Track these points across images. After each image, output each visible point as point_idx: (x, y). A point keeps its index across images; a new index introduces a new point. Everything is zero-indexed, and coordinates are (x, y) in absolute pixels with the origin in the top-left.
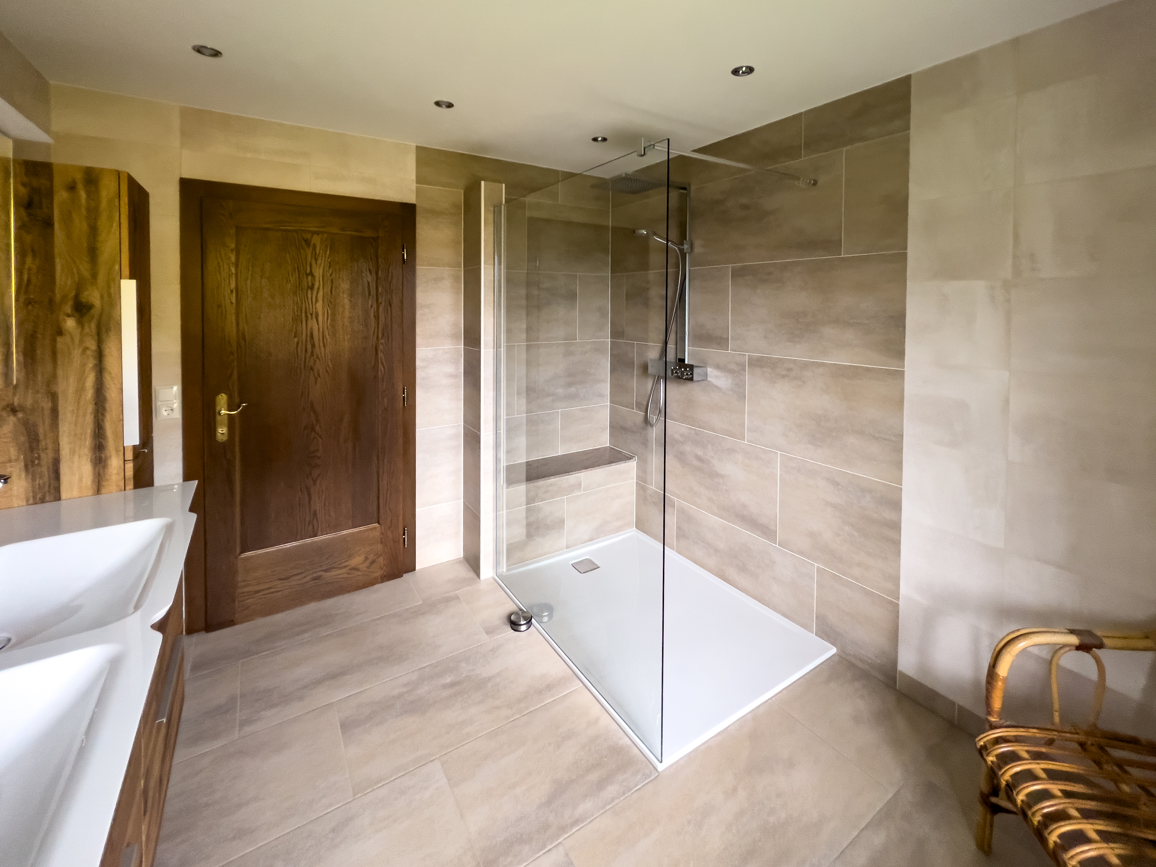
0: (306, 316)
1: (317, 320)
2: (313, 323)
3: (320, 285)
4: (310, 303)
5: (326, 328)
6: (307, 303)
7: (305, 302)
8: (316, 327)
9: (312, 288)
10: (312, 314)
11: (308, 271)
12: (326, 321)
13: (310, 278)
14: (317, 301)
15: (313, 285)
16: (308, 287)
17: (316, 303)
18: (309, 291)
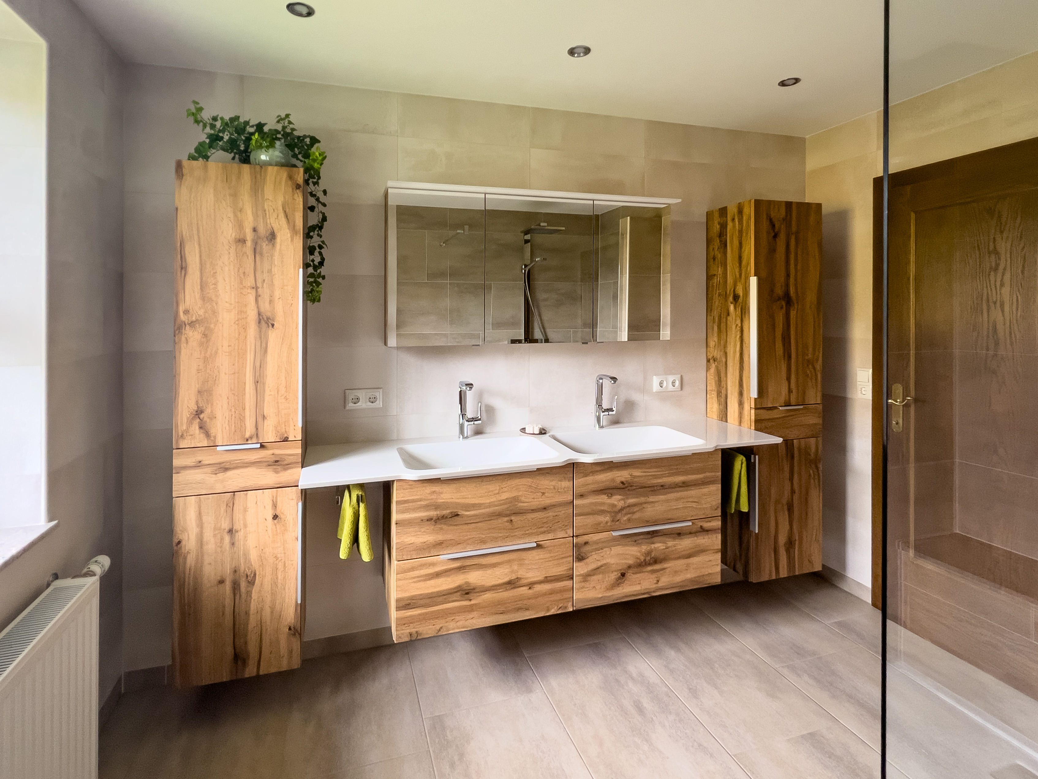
0: (988, 306)
1: (1003, 311)
2: (996, 314)
3: (1006, 264)
4: (993, 287)
5: (1015, 321)
6: (989, 288)
7: (987, 287)
8: (1000, 318)
9: (996, 269)
10: (995, 303)
11: (991, 248)
12: (1015, 312)
13: (993, 256)
14: (1002, 285)
15: (997, 265)
16: (991, 268)
17: (1000, 289)
18: (992, 273)
